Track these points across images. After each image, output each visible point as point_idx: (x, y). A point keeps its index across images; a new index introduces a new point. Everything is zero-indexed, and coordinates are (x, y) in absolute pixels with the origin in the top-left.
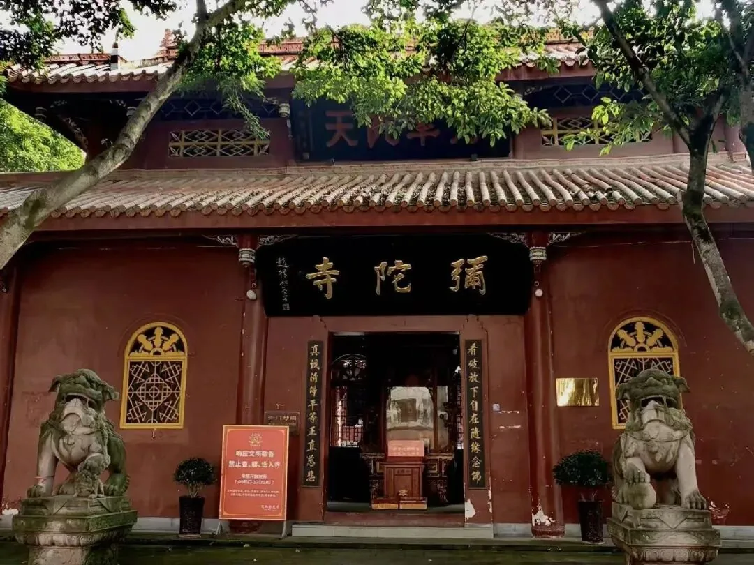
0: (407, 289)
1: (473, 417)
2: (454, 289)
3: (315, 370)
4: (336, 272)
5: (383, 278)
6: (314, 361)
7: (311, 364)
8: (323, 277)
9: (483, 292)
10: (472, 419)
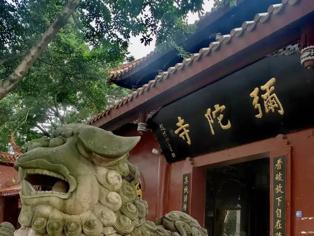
0: (229, 125)
1: (278, 223)
2: (259, 116)
3: (186, 194)
4: (187, 125)
5: (212, 121)
6: (186, 188)
7: (185, 190)
8: (182, 131)
9: (281, 112)
10: (277, 225)
